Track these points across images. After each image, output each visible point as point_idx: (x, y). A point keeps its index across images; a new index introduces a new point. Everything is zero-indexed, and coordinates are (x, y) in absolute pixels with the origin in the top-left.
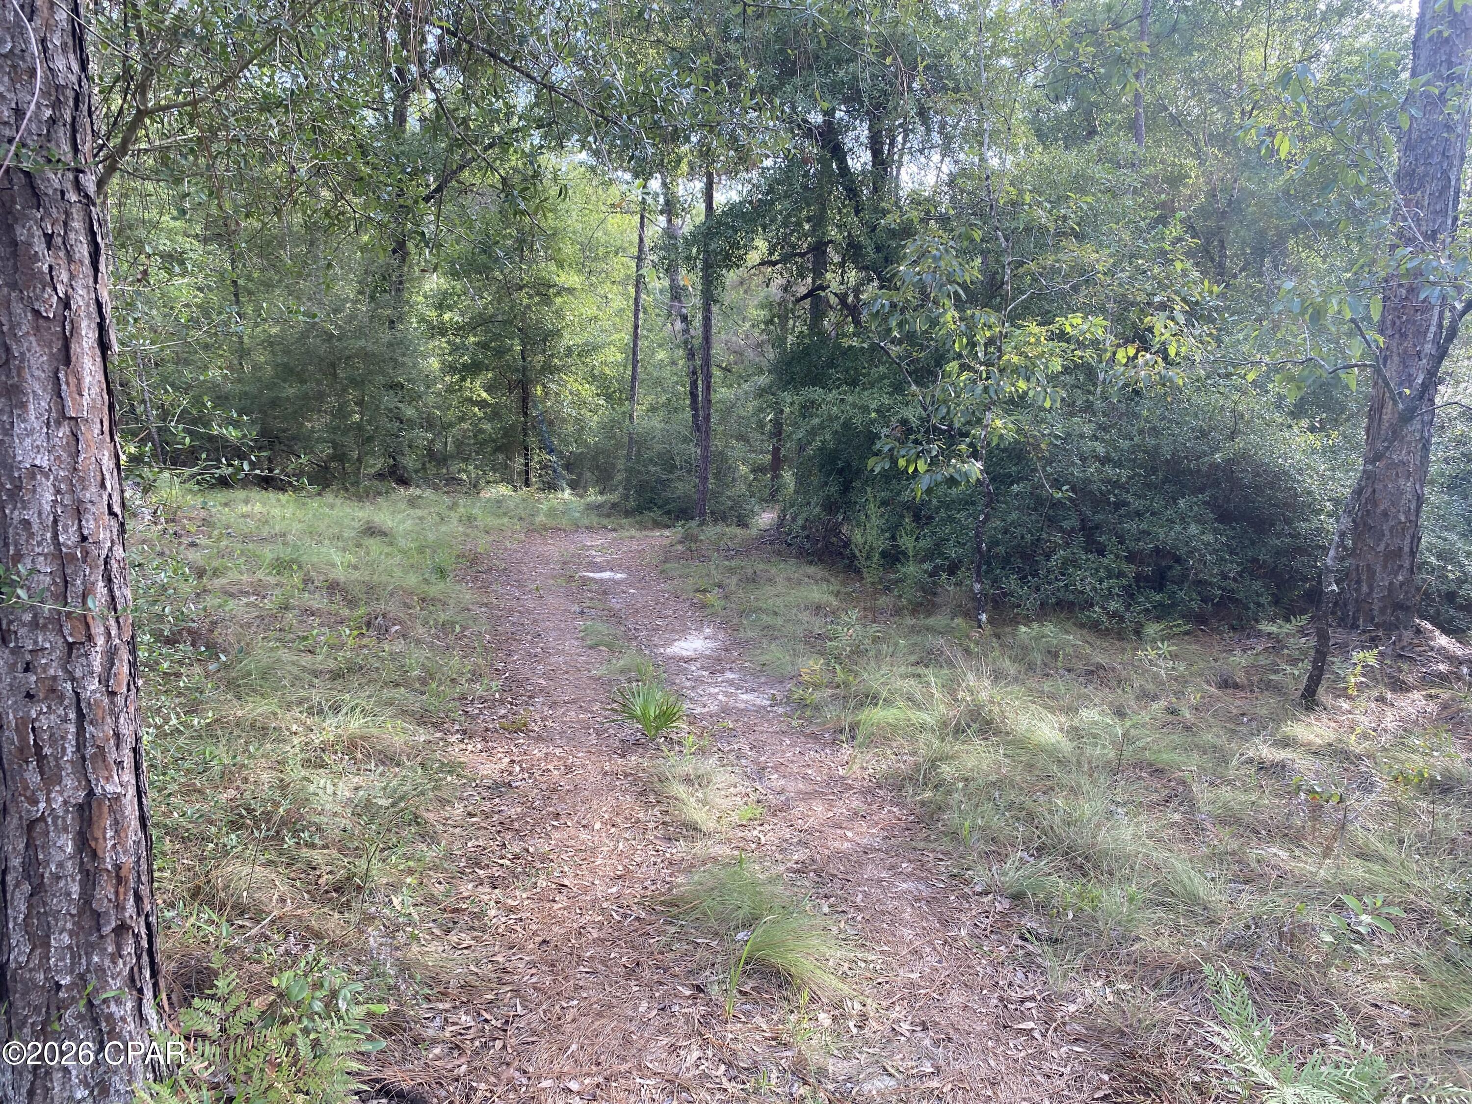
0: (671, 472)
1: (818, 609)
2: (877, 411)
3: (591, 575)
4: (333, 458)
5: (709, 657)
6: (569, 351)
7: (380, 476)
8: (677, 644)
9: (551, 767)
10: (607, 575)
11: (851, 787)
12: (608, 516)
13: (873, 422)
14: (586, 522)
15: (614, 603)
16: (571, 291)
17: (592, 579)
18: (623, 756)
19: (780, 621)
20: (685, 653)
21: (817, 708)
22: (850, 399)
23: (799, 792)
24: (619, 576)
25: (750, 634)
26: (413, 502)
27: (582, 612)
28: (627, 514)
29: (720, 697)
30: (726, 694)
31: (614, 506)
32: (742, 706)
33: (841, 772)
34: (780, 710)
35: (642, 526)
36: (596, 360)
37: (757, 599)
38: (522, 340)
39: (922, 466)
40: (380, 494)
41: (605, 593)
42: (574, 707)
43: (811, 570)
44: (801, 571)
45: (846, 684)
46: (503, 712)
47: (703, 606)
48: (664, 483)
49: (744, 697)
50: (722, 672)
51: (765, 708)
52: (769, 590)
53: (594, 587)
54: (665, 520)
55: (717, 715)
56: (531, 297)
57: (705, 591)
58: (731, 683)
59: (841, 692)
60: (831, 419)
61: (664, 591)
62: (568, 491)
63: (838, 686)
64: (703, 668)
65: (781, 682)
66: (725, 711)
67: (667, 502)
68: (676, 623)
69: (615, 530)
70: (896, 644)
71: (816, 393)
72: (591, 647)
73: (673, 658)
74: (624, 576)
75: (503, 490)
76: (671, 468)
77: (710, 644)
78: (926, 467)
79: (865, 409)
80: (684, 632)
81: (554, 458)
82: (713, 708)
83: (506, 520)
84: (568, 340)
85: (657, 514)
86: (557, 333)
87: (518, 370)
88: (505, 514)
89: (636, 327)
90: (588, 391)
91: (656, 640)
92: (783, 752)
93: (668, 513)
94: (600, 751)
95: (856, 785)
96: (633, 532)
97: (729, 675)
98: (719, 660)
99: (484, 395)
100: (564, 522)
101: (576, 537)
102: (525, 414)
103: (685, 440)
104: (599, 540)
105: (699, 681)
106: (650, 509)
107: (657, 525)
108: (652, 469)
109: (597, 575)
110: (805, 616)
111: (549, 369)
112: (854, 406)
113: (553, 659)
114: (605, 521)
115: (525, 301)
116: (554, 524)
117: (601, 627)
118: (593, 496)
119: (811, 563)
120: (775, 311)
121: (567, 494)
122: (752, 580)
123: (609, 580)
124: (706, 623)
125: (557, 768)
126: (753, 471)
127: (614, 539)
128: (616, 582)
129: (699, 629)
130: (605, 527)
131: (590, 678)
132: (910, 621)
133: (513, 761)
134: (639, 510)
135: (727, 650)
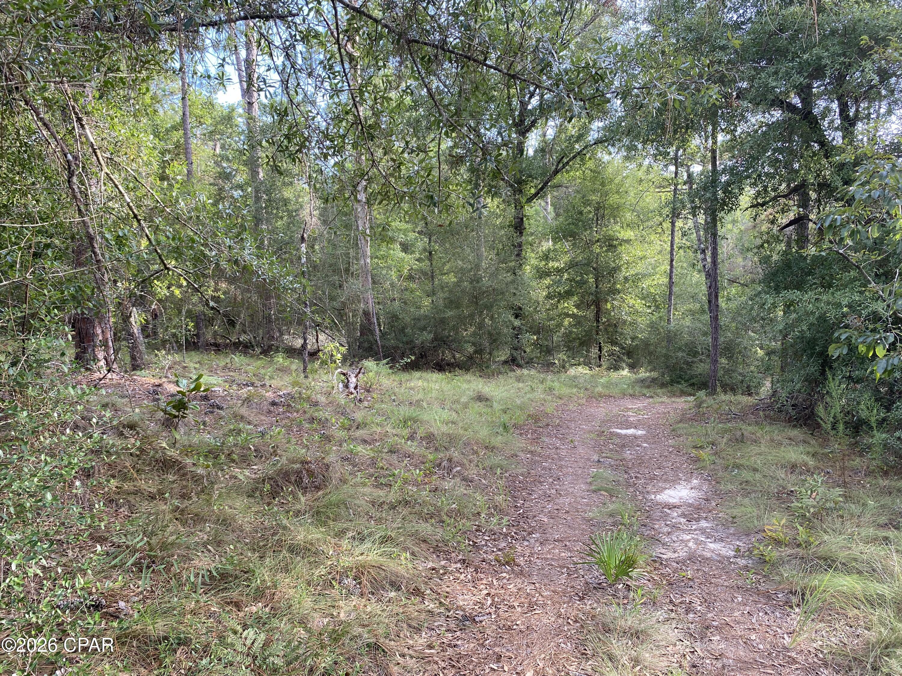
0: (694, 356)
1: (793, 467)
2: (850, 306)
3: (619, 431)
4: (476, 352)
5: (690, 505)
6: (626, 279)
7: (505, 362)
8: (667, 491)
9: (516, 604)
10: (631, 431)
11: (794, 661)
12: (648, 387)
13: (844, 315)
14: (631, 391)
15: (628, 454)
16: (628, 241)
17: (618, 435)
18: (581, 599)
19: (758, 476)
20: (672, 501)
21: (774, 565)
22: (824, 298)
23: (739, 660)
24: (640, 433)
25: (730, 487)
26: (519, 379)
27: (599, 461)
28: (663, 385)
29: (691, 544)
30: (698, 542)
31: (654, 380)
32: (708, 555)
33: (787, 640)
34: (742, 562)
35: (673, 394)
36: (645, 284)
37: (742, 457)
38: (595, 275)
39: (880, 352)
40: (501, 373)
41: (623, 446)
42: (560, 544)
43: (795, 433)
44: (784, 435)
45: (808, 544)
46: (503, 545)
47: (697, 460)
48: (689, 364)
49: (712, 546)
50: (698, 520)
51: (729, 558)
52: (754, 449)
53: (618, 441)
54: (690, 390)
55: (683, 562)
56: (601, 248)
57: (701, 447)
58: (703, 531)
59: (801, 552)
60: (808, 314)
61: (669, 446)
62: (627, 370)
63: (799, 545)
64: (683, 515)
65: (748, 535)
66: (692, 558)
67: (692, 377)
68: (671, 473)
69: (652, 397)
70: (864, 505)
71: (794, 295)
72: (594, 491)
73: (658, 504)
74: (644, 432)
75: (582, 370)
76: (695, 354)
77: (694, 494)
78: (885, 352)
79: (839, 305)
80: (674, 482)
81: (617, 349)
82: (682, 554)
83: (575, 390)
84: (624, 273)
85: (683, 386)
86: (618, 269)
87: (592, 294)
88: (576, 386)
89: (672, 261)
90: (638, 304)
91: (649, 488)
92: (732, 609)
93: (693, 385)
94: (564, 592)
95: (801, 658)
96: (665, 399)
97: (704, 524)
98: (698, 509)
99: (575, 311)
100: (615, 391)
101: (622, 402)
102: (598, 321)
103: (705, 334)
104: (639, 404)
105: (675, 527)
106: (678, 383)
107: (683, 393)
108: (680, 354)
109: (623, 432)
110: (781, 474)
111: (614, 291)
112: (828, 303)
113: (561, 500)
114: (645, 391)
115: (598, 250)
116: (607, 392)
117: (608, 474)
118: (643, 373)
119: (795, 426)
120: (764, 238)
121: (625, 372)
122: (741, 440)
123: (631, 435)
124: (695, 475)
125: (521, 605)
126: (768, 354)
127: (649, 404)
128: (635, 437)
129: (688, 480)
130: (644, 395)
131: (584, 518)
132: (884, 483)
133: (488, 594)
134: (672, 382)
135: (707, 500)
